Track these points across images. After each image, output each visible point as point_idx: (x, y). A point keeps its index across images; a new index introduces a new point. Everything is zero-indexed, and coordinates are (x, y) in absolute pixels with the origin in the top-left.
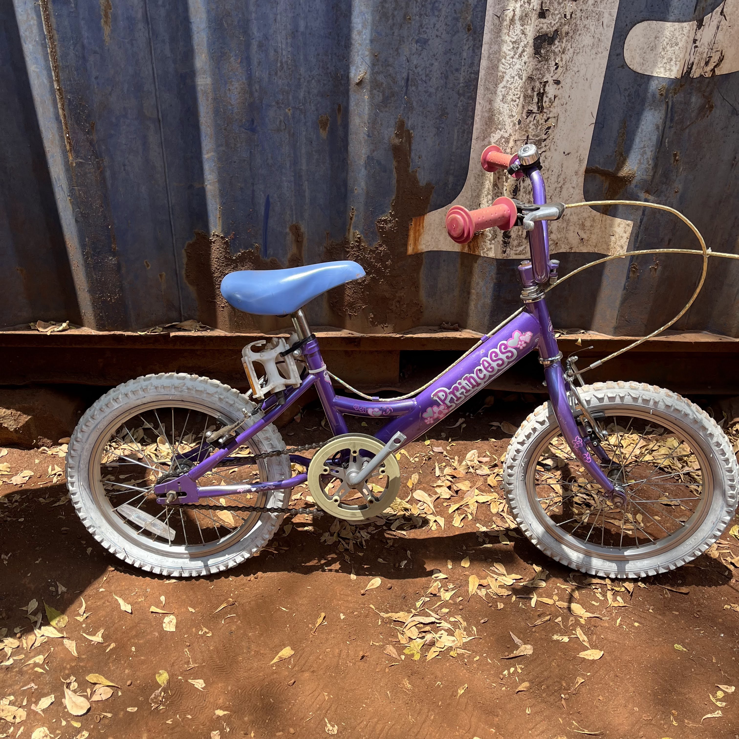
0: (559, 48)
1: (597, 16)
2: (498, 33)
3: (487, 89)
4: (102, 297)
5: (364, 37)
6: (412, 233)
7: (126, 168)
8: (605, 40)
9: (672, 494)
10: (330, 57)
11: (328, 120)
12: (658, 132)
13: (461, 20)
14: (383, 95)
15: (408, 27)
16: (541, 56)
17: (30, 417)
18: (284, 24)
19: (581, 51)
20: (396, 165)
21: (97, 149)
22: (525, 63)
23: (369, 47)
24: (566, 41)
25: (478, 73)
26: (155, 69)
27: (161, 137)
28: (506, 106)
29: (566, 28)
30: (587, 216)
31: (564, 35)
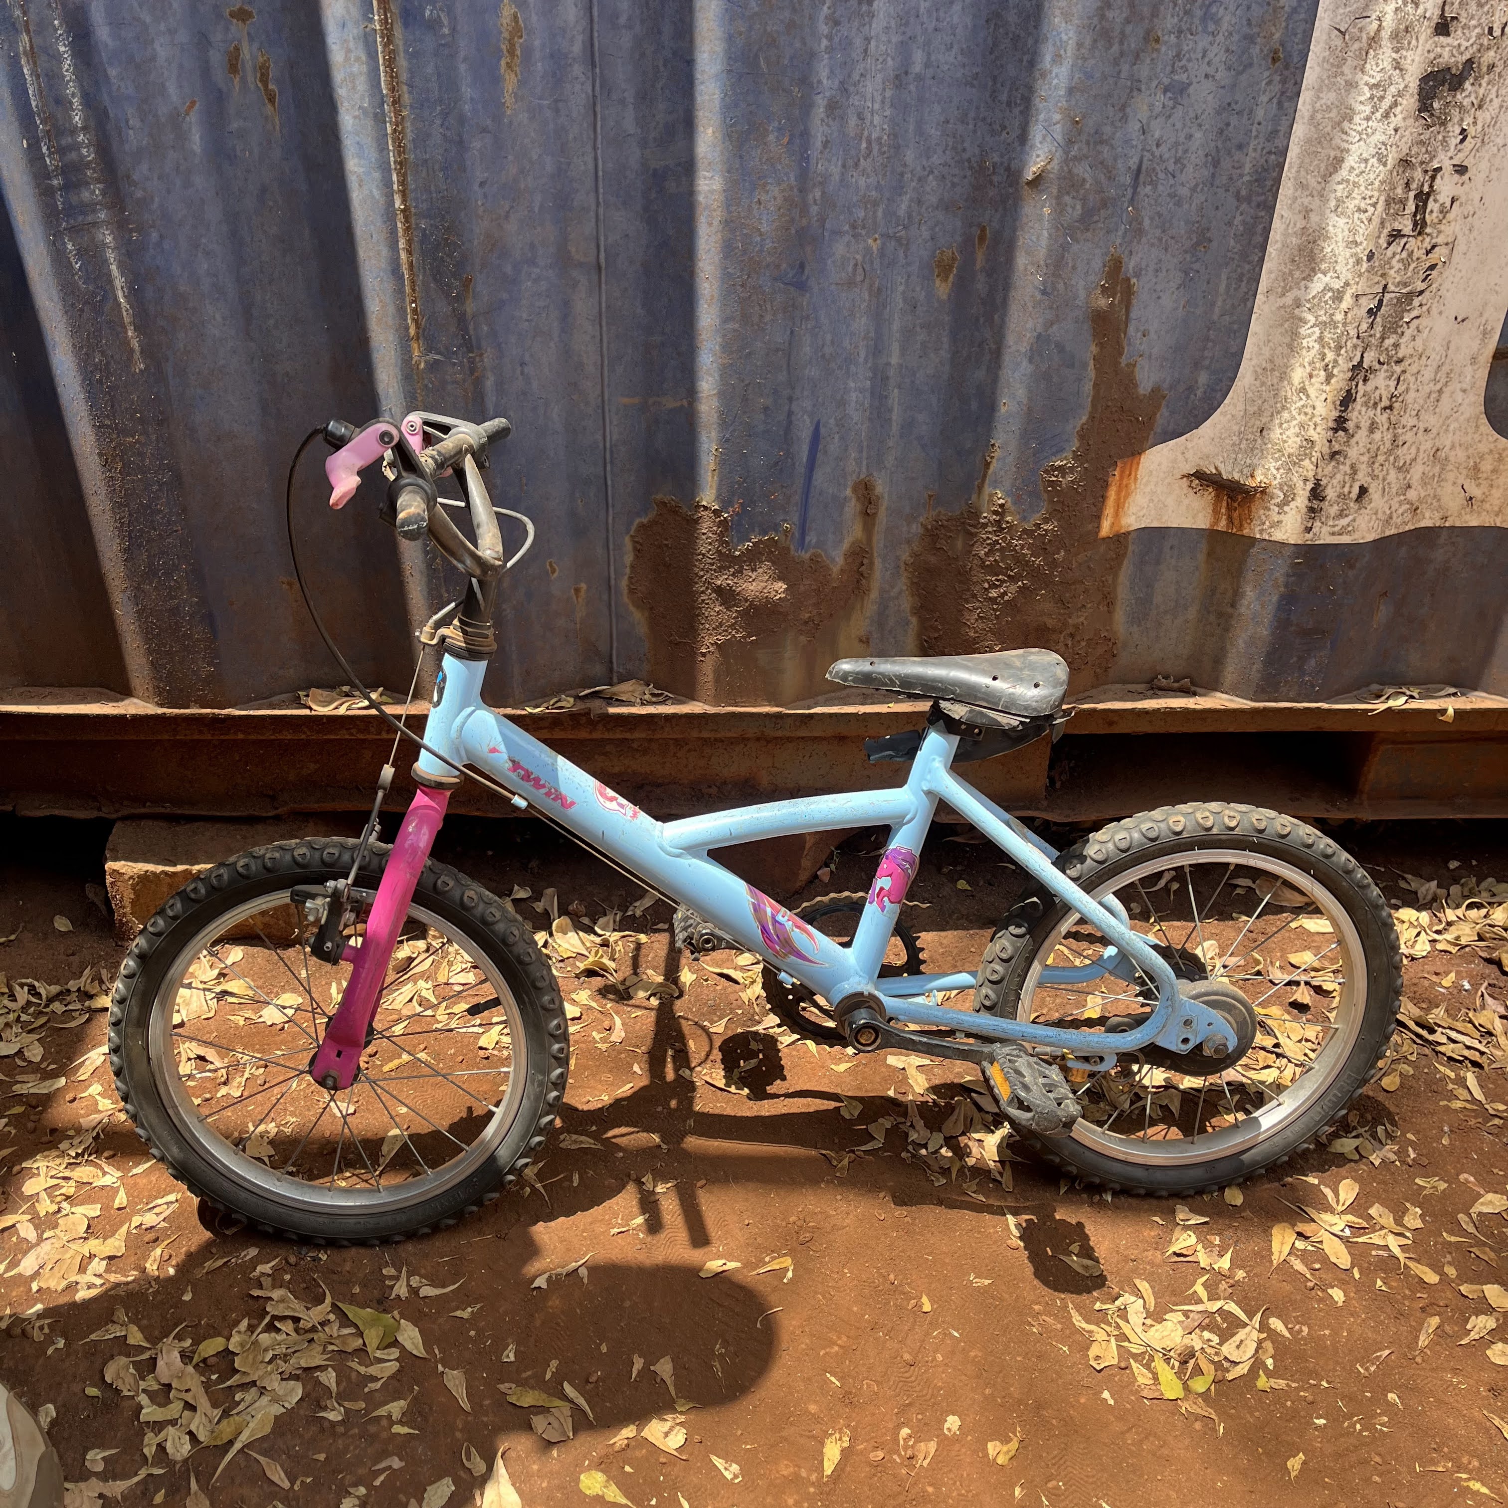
0: (1473, 98)
2: (1339, 66)
3: (1302, 186)
5: (1055, 81)
6: (1112, 493)
7: (526, 370)
10: (971, 126)
11: (954, 259)
13: (1259, 40)
14: (1084, 205)
15: (1152, 60)
16: (1432, 115)
18: (881, 60)
20: (1095, 353)
21: (472, 332)
22: (1396, 130)
23: (1063, 104)
24: (1488, 84)
25: (1284, 152)
26: (600, 161)
27: (600, 303)
28: (1341, 222)
29: (1490, 56)
30: (1487, 450)
31: (1485, 69)
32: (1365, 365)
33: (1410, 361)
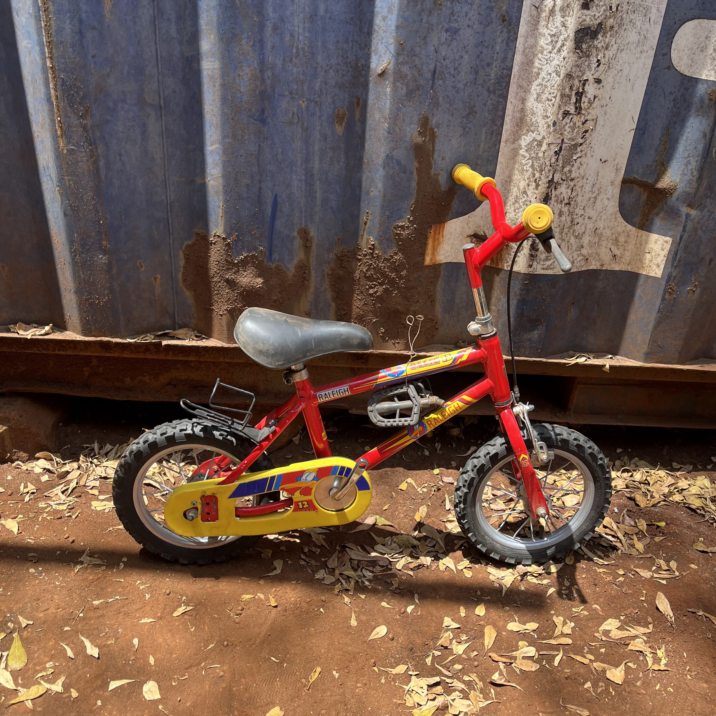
0: (603, 43)
1: (644, 11)
2: (536, 25)
3: (520, 87)
4: (90, 298)
5: (390, 22)
6: (430, 242)
7: (123, 158)
8: (652, 38)
9: (708, 540)
10: (350, 45)
11: (345, 114)
12: (705, 140)
13: (495, 10)
14: (407, 88)
15: (438, 14)
17: (5, 428)
18: (302, 7)
19: (626, 47)
20: (417, 166)
21: (91, 135)
22: (564, 59)
23: (394, 34)
24: (611, 36)
25: (510, 69)
26: (159, 51)
27: (162, 127)
28: (540, 105)
29: (611, 21)
30: (621, 231)
31: (608, 28)
32: (555, 181)
33: (577, 180)
